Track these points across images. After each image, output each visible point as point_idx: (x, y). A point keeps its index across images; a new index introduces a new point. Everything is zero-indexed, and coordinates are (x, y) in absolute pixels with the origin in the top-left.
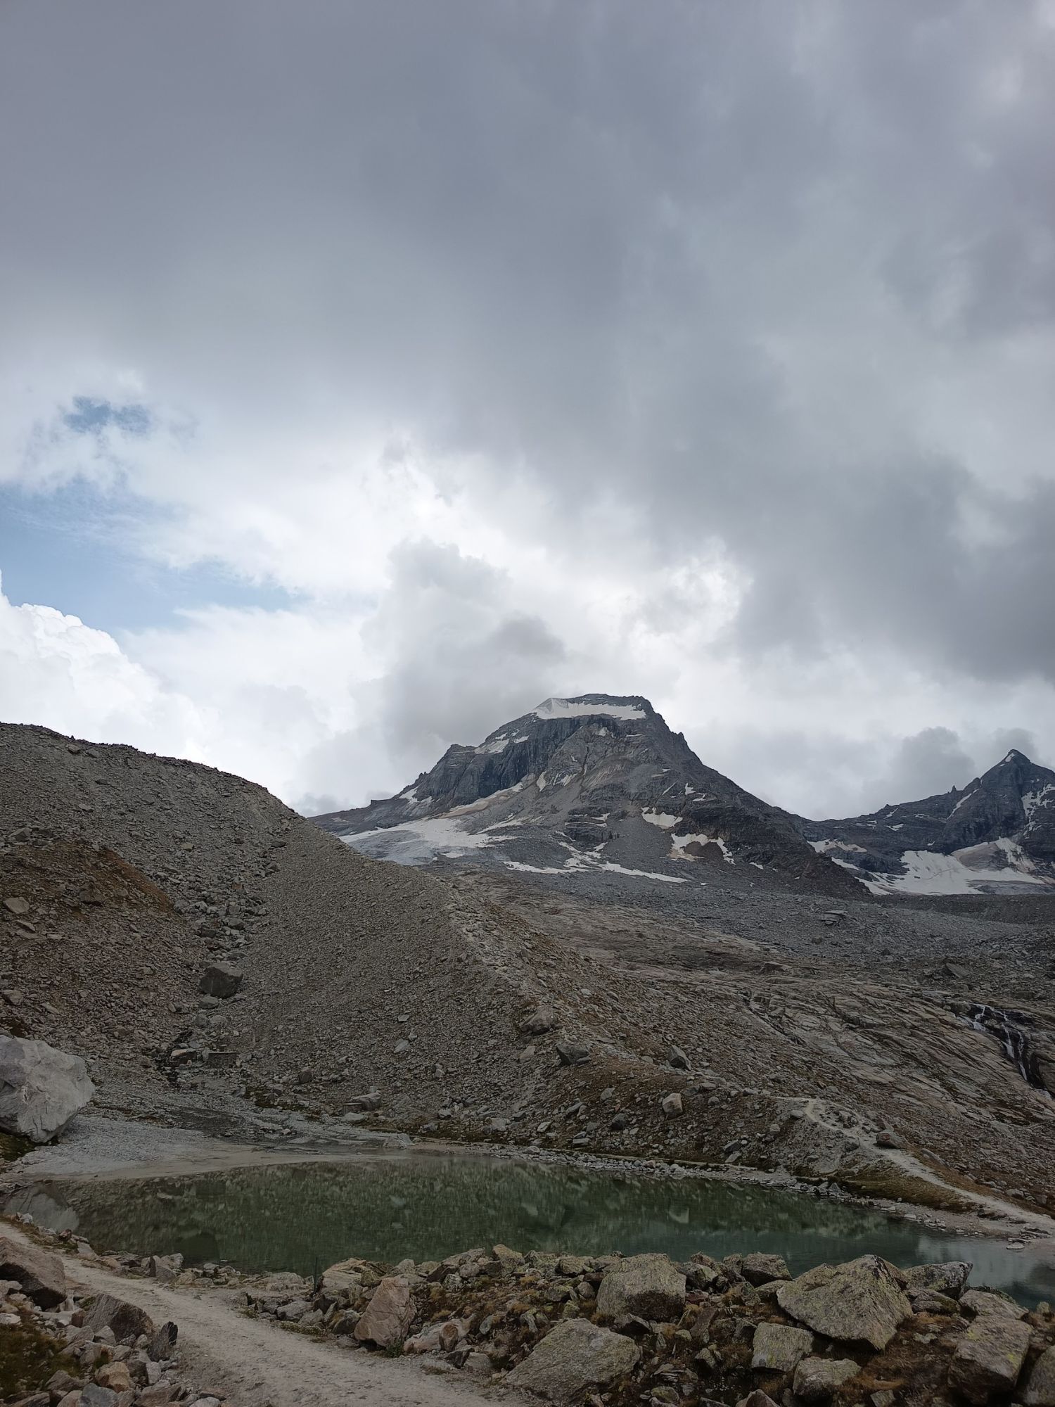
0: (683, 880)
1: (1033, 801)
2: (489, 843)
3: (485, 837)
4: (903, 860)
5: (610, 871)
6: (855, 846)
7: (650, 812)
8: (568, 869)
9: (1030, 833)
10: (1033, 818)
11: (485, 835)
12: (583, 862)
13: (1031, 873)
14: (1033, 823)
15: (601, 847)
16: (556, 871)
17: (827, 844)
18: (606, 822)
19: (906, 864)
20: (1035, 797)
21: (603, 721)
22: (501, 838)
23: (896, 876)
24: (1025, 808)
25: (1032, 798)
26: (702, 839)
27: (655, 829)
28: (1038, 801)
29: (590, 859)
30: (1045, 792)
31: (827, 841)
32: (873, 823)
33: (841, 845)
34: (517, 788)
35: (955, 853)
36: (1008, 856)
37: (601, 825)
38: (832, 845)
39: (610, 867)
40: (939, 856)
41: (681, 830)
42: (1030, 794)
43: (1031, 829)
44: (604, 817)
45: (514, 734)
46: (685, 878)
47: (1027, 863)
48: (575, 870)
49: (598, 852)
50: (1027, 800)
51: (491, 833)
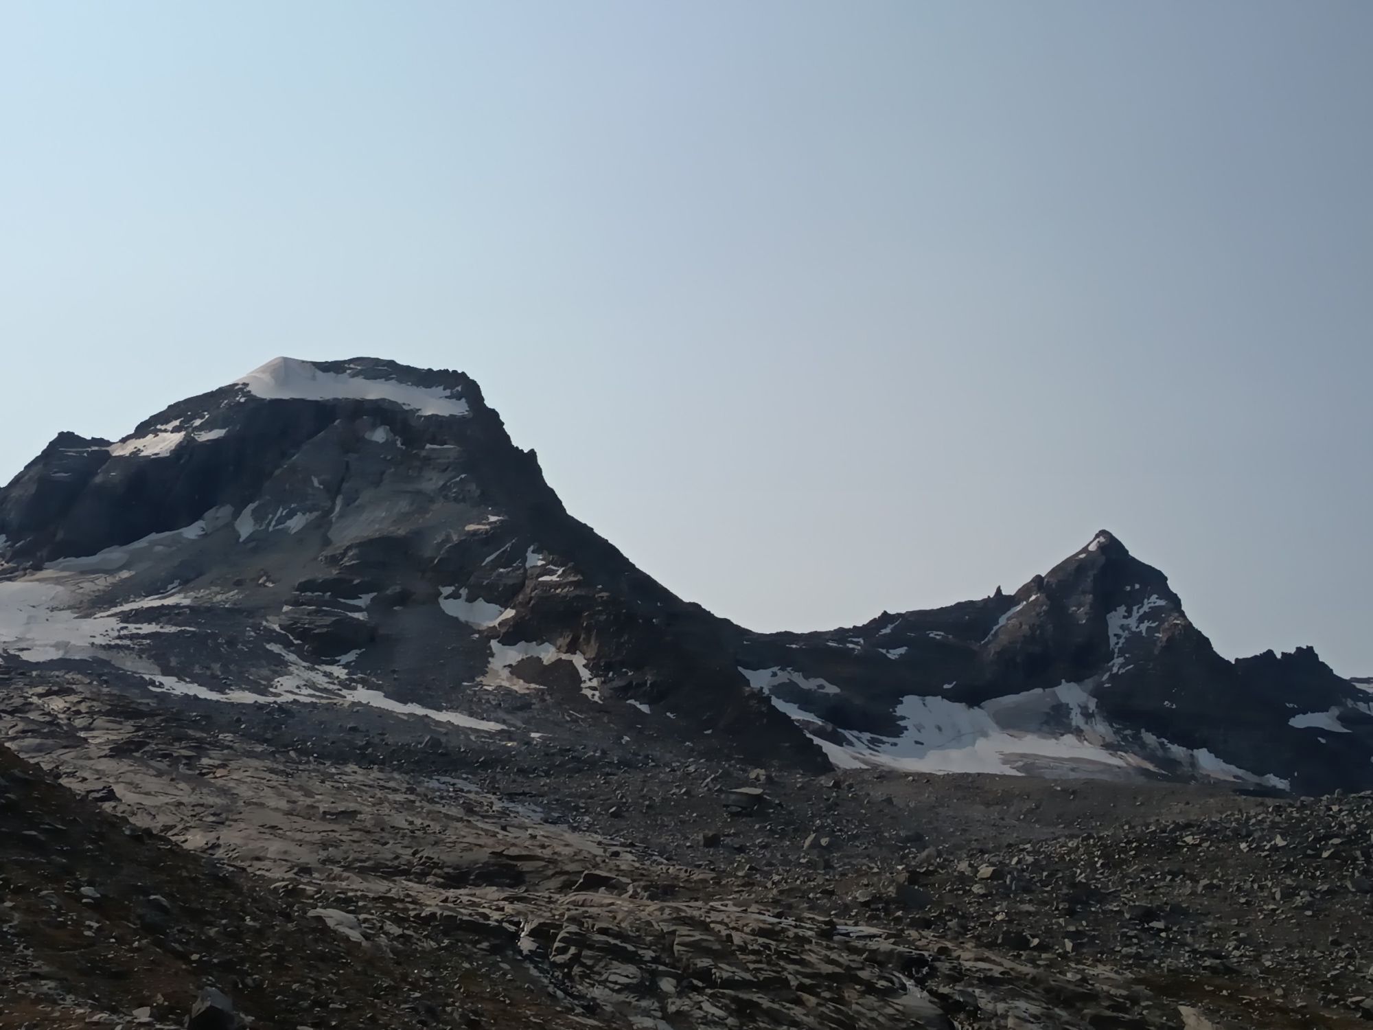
0: (499, 727)
1: (1125, 622)
2: (119, 637)
3: (114, 623)
4: (900, 710)
5: (359, 704)
6: (821, 681)
7: (455, 596)
8: (279, 695)
9: (1113, 677)
10: (1122, 652)
11: (113, 620)
12: (312, 685)
13: (1107, 746)
14: (1121, 660)
15: (351, 656)
16: (248, 697)
17: (774, 674)
18: (367, 609)
19: (903, 718)
20: (1129, 614)
21: (383, 412)
22: (147, 628)
23: (884, 739)
24: (1111, 634)
25: (1125, 617)
26: (548, 654)
27: (462, 628)
28: (1132, 622)
29: (326, 680)
30: (1146, 608)
31: (775, 669)
32: (857, 643)
33: (798, 678)
34: (192, 532)
35: (989, 704)
36: (1073, 715)
37: (356, 615)
38: (783, 677)
39: (362, 695)
40: (960, 707)
41: (512, 635)
42: (1122, 610)
43: (1115, 670)
44: (364, 600)
45: (198, 422)
46: (504, 722)
47: (1102, 728)
48: (290, 697)
49: (345, 667)
50: (1116, 620)
51: (126, 617)
